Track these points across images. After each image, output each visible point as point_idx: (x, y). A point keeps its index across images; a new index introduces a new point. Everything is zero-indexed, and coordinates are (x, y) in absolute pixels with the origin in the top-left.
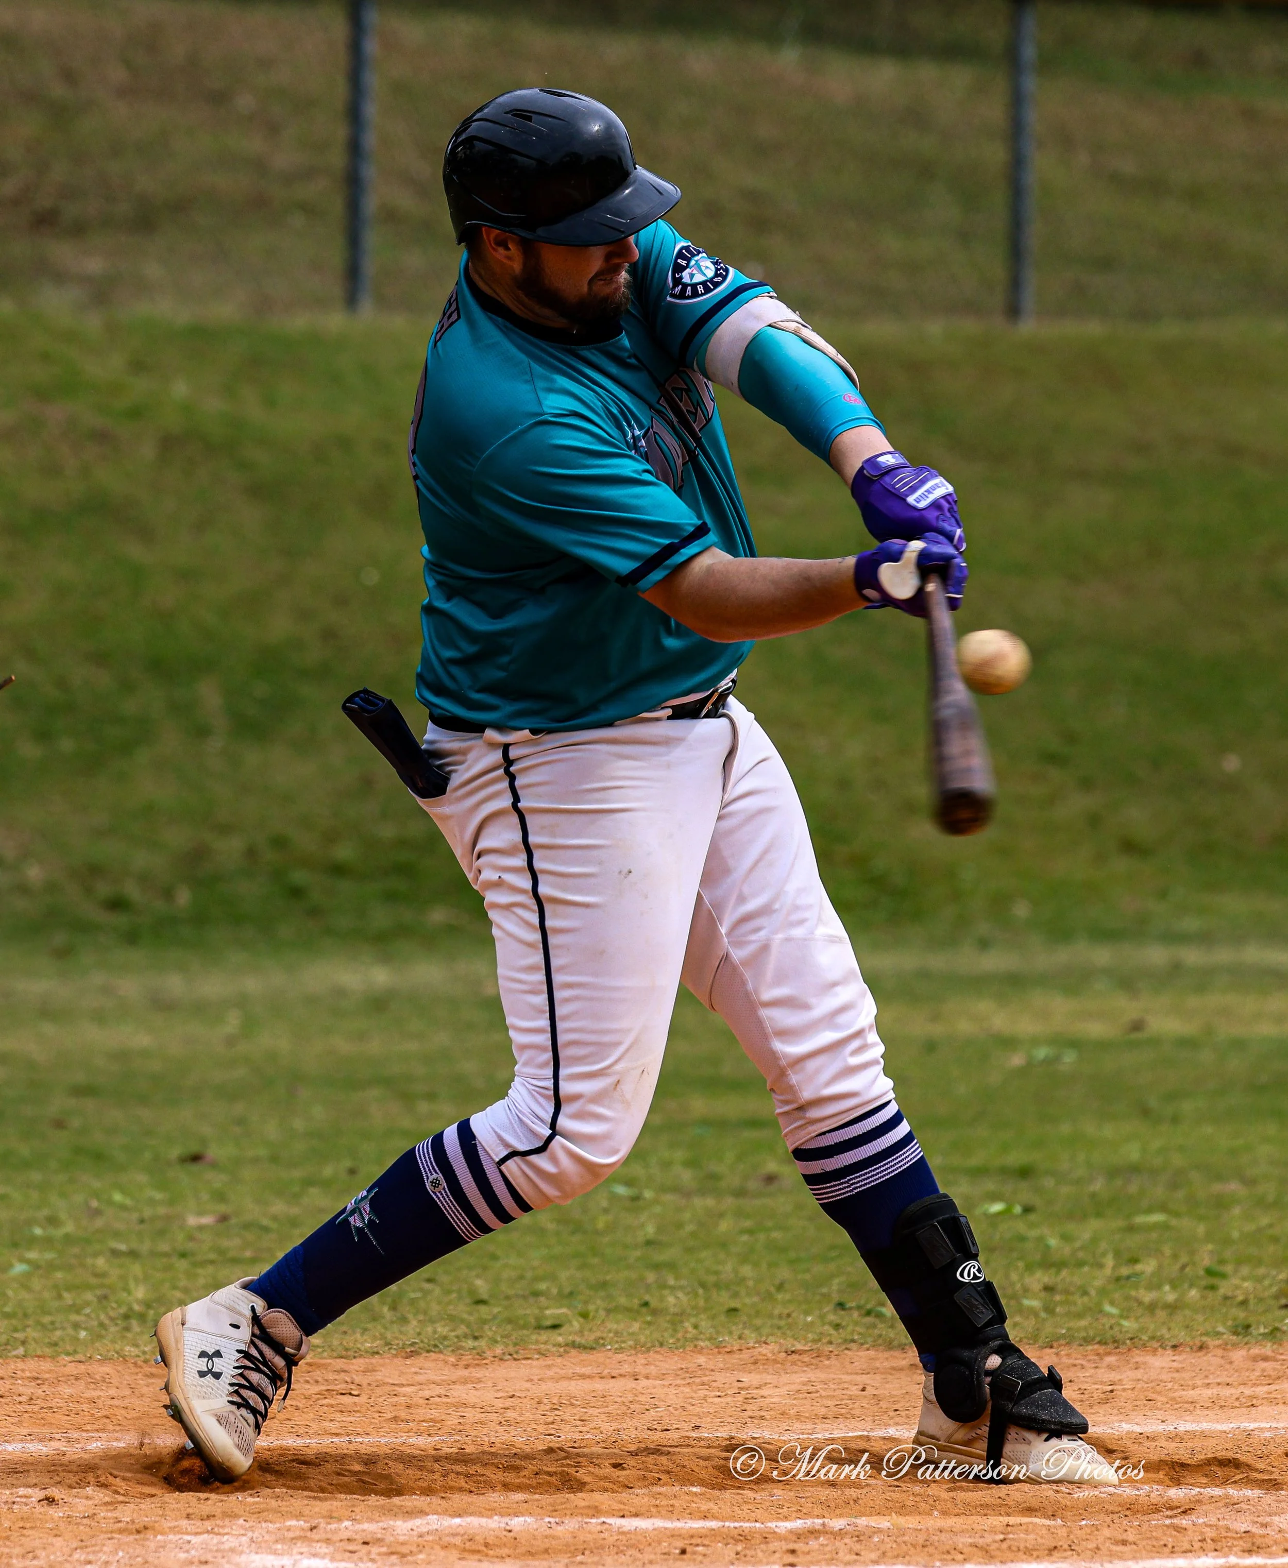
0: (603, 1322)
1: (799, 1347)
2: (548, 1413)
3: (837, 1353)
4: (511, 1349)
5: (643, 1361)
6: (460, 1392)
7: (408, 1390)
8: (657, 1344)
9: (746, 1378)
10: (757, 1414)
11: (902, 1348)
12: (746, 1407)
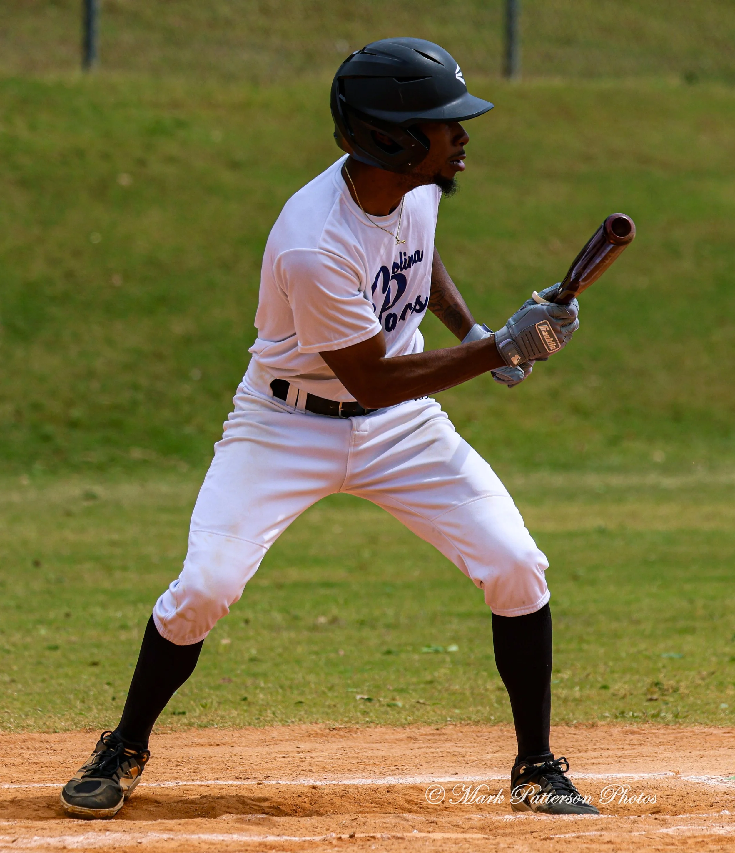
0: (215, 710)
1: (337, 725)
2: (174, 768)
3: (361, 729)
5: (238, 735)
8: (247, 724)
9: (303, 746)
10: (307, 768)
11: (403, 726)
12: (300, 764)
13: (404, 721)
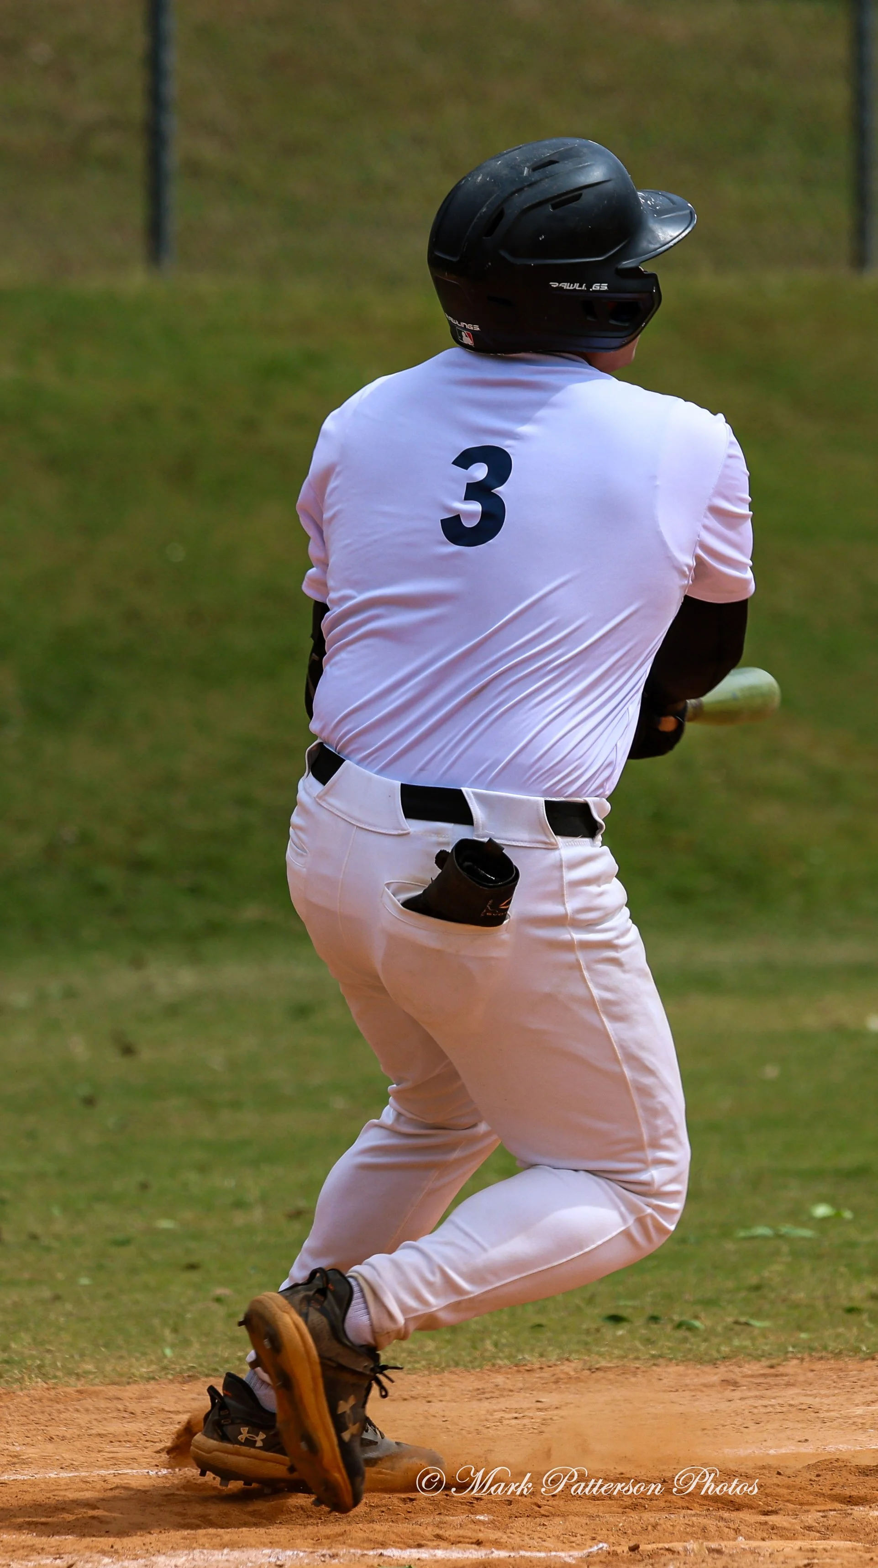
3: (644, 1369)
5: (437, 1382)
9: (547, 1399)
11: (714, 1363)
13: (715, 1354)
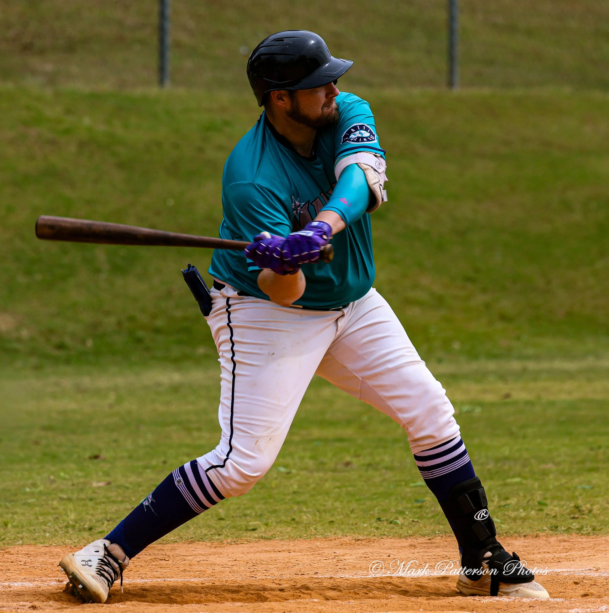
0: (275, 527)
1: (360, 537)
2: (251, 567)
3: (377, 540)
4: (235, 540)
5: (293, 544)
6: (212, 559)
7: (190, 558)
8: (298, 537)
9: (338, 552)
10: (343, 567)
11: (406, 537)
12: (338, 564)
13: (407, 534)
